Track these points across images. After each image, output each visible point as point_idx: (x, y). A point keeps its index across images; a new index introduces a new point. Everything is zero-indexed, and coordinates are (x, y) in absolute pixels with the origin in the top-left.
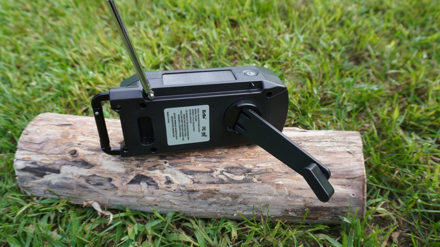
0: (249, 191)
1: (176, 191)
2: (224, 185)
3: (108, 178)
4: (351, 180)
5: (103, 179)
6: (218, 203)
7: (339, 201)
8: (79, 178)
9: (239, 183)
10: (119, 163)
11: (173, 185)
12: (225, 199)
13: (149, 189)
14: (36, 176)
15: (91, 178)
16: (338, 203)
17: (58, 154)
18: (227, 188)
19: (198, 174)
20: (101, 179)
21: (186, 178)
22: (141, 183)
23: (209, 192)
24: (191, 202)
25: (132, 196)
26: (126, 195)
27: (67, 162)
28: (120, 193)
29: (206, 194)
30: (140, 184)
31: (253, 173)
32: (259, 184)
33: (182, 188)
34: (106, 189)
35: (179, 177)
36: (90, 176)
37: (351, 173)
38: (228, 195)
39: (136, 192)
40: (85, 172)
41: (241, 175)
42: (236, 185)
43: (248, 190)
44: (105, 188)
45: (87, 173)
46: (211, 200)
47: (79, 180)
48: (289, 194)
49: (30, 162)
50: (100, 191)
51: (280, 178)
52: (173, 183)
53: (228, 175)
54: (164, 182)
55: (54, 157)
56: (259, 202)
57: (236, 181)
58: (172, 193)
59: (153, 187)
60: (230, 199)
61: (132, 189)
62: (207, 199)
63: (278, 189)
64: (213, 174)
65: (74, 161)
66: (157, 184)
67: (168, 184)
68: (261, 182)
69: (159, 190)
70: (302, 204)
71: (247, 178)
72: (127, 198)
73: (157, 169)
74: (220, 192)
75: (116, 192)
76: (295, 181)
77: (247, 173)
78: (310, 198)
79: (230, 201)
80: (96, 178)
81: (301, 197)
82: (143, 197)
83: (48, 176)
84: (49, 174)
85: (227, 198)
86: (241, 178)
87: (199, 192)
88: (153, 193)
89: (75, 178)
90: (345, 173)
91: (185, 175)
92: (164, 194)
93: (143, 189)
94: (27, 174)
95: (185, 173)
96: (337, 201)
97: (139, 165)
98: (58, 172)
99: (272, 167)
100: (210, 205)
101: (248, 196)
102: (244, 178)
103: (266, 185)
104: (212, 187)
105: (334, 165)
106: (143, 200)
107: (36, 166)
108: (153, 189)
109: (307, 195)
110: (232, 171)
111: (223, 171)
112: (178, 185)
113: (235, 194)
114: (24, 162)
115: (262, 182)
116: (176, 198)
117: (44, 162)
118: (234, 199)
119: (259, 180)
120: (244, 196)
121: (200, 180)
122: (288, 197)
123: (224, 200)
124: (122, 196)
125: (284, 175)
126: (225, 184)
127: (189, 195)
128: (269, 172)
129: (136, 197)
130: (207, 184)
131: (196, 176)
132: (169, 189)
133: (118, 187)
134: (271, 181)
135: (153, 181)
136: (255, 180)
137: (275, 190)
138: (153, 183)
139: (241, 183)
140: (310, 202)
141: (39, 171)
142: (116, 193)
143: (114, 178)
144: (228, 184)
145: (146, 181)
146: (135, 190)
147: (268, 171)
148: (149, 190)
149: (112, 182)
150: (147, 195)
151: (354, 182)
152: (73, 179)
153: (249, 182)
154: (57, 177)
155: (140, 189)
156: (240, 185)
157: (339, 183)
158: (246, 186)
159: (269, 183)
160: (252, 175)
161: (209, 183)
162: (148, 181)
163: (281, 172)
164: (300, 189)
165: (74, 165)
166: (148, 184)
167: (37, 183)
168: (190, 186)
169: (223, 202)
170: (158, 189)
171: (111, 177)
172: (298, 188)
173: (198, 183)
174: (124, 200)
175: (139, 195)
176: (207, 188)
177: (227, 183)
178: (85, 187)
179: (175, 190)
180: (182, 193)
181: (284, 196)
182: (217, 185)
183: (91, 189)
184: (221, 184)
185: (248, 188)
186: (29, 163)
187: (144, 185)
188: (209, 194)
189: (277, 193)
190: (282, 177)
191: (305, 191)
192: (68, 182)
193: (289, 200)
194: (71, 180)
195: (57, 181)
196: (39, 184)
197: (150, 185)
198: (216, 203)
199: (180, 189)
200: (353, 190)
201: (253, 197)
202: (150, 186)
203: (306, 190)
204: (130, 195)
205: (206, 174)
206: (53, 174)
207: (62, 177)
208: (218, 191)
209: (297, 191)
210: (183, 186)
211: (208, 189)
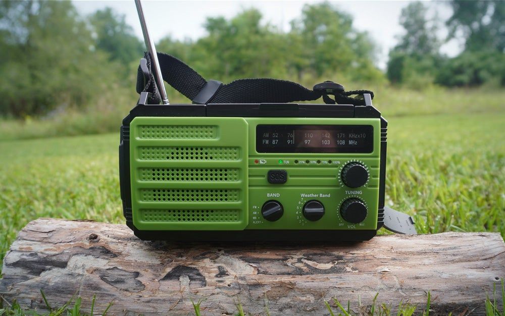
0: (341, 284)
1: (232, 286)
2: (303, 276)
3: (135, 272)
4: (490, 261)
5: (127, 273)
6: (294, 307)
7: (479, 292)
8: (92, 273)
9: (325, 273)
10: (153, 253)
11: (227, 277)
12: (304, 298)
13: (192, 286)
14: (29, 273)
15: (109, 272)
16: (477, 294)
17: (70, 242)
18: (308, 280)
19: (265, 262)
20: (123, 273)
21: (248, 268)
22: (181, 279)
23: (281, 286)
24: (252, 305)
25: (164, 300)
26: (155, 298)
27: (81, 250)
28: (146, 296)
29: (277, 290)
30: (179, 279)
31: (346, 261)
32: (355, 273)
33: (241, 282)
34: (127, 290)
35: (237, 267)
36: (109, 269)
37: (487, 252)
38: (309, 291)
39: (171, 292)
40: (102, 263)
41: (328, 263)
42: (320, 276)
43: (339, 282)
44: (126, 288)
45: (105, 266)
46: (284, 301)
47: (92, 276)
48: (401, 286)
49: (29, 253)
50: (117, 294)
51: (384, 265)
52: (228, 275)
53: (310, 263)
54: (215, 275)
55: (64, 246)
56: (357, 300)
57: (321, 270)
58: (224, 291)
59: (198, 282)
60: (312, 299)
61: (166, 288)
62: (278, 298)
63: (384, 279)
64: (287, 262)
65: (91, 248)
66: (204, 278)
67: (220, 277)
68: (357, 271)
69: (207, 287)
70: (423, 301)
71: (336, 267)
72: (155, 305)
73: (207, 258)
74: (297, 286)
75: (141, 295)
76: (408, 268)
77: (337, 260)
78: (433, 290)
79: (312, 302)
80: (116, 273)
81: (419, 289)
82: (181, 300)
83: (47, 272)
84: (50, 269)
85: (308, 296)
86: (329, 266)
87: (265, 287)
88: (197, 292)
89: (86, 273)
90: (479, 254)
91: (247, 263)
92: (213, 294)
93: (183, 287)
94: (19, 271)
95: (246, 261)
96: (476, 292)
97: (182, 254)
98: (63, 265)
99: (372, 254)
100: (281, 310)
101: (339, 293)
102: (332, 267)
103: (365, 276)
104: (286, 279)
105: (461, 247)
106: (180, 306)
107: (35, 259)
108: (198, 286)
109: (429, 287)
110: (315, 257)
111: (302, 258)
112: (236, 276)
113: (320, 289)
114: (20, 254)
115: (360, 272)
116: (231, 299)
117: (47, 252)
118: (318, 299)
119: (353, 269)
120: (334, 292)
121: (268, 270)
122: (400, 291)
123: (304, 301)
124: (149, 302)
125: (391, 262)
126: (304, 274)
127: (251, 292)
128: (367, 260)
129: (171, 301)
130: (278, 274)
131: (261, 265)
132: (221, 284)
133: (146, 284)
134: (373, 269)
135: (199, 274)
136: (348, 269)
137: (379, 282)
138: (198, 277)
139: (329, 273)
140: (434, 297)
141: (36, 265)
142: (141, 297)
143: (142, 272)
144: (308, 275)
145: (188, 274)
146: (170, 289)
147: (367, 258)
148: (191, 289)
149: (139, 279)
150: (187, 296)
151: (495, 261)
152: (82, 275)
153: (341, 272)
154: (59, 274)
155: (178, 287)
156: (325, 276)
157: (473, 267)
158: (336, 276)
159: (369, 272)
160: (344, 263)
161: (281, 274)
162: (191, 275)
163: (385, 259)
164: (417, 278)
165: (90, 254)
166: (191, 279)
167: (27, 286)
168: (253, 277)
169: (302, 304)
170: (205, 285)
171: (139, 270)
172: (414, 276)
173: (265, 273)
174: (150, 309)
175: (174, 297)
176: (277, 280)
177: (307, 273)
178: (97, 288)
179: (229, 285)
180: (240, 289)
181: (394, 290)
182: (292, 276)
183: (104, 290)
184: (299, 274)
185: (339, 279)
186: (26, 255)
187: (184, 280)
188: (280, 289)
189: (382, 286)
190: (387, 264)
191: (424, 280)
192: (74, 281)
193: (402, 296)
194: (79, 278)
195: (57, 280)
196: (30, 286)
197: (195, 280)
198: (291, 307)
199: (238, 283)
200: (496, 272)
201: (347, 293)
202: (193, 282)
203: (426, 280)
204: (161, 298)
205: (277, 262)
206: (55, 269)
207: (67, 273)
208: (295, 284)
209: (413, 281)
210: (243, 278)
211: (279, 281)
